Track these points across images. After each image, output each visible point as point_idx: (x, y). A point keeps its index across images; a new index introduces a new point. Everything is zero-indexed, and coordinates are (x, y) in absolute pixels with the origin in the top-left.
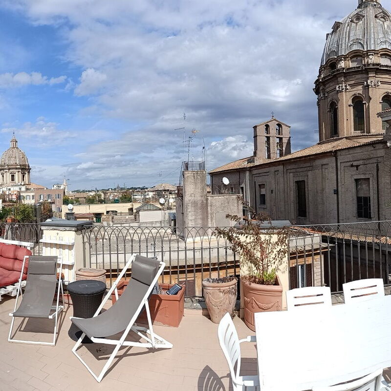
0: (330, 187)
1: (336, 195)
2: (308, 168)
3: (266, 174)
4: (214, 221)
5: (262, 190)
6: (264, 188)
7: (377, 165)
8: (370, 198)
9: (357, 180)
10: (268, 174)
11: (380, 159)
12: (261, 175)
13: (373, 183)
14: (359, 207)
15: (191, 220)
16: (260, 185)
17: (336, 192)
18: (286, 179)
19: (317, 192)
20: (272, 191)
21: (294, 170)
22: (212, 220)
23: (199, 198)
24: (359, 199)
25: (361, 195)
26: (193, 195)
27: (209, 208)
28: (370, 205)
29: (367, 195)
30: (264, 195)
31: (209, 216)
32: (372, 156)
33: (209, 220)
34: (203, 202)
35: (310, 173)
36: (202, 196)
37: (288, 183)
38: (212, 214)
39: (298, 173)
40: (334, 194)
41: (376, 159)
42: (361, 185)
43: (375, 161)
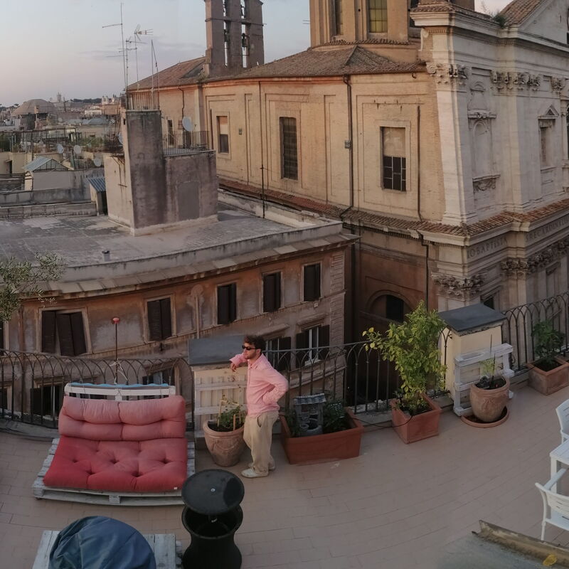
0: (338, 135)
1: (348, 150)
2: (301, 98)
3: (229, 98)
4: (176, 198)
5: (222, 126)
6: (225, 122)
7: (419, 107)
8: (404, 160)
9: (383, 129)
10: (233, 97)
11: (422, 99)
12: (221, 98)
13: (411, 136)
14: (386, 173)
15: (141, 199)
16: (218, 117)
17: (350, 146)
18: (263, 110)
19: (316, 141)
20: (240, 131)
21: (277, 97)
22: (172, 198)
23: (152, 161)
24: (386, 160)
25: (391, 153)
26: (141, 156)
27: (168, 176)
28: (404, 171)
29: (401, 155)
30: (226, 136)
31: (169, 191)
32: (409, 92)
33: (169, 197)
34: (157, 168)
35: (304, 107)
36: (156, 158)
37: (268, 119)
38: (172, 187)
39: (285, 104)
40: (346, 147)
41: (417, 97)
42: (390, 137)
43: (415, 101)
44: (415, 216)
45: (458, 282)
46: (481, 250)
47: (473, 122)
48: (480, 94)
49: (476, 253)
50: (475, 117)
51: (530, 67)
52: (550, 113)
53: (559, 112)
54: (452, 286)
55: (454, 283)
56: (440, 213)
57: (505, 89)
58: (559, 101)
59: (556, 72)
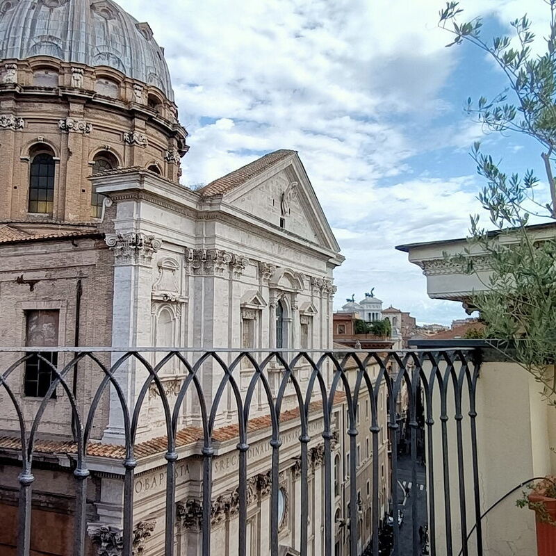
7: (79, 282)
9: (29, 314)
11: (85, 271)
13: (66, 322)
14: (30, 373)
32: (68, 263)
41: (78, 269)
42: (37, 324)
43: (76, 275)
44: (67, 433)
45: (114, 534)
46: (150, 483)
47: (157, 305)
48: (170, 273)
49: (144, 488)
50: (162, 299)
51: (235, 247)
52: (256, 301)
53: (267, 302)
54: (105, 541)
55: (108, 536)
56: (101, 428)
57: (202, 269)
58: (268, 289)
59: (265, 256)
